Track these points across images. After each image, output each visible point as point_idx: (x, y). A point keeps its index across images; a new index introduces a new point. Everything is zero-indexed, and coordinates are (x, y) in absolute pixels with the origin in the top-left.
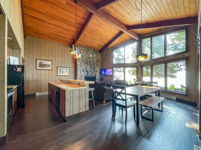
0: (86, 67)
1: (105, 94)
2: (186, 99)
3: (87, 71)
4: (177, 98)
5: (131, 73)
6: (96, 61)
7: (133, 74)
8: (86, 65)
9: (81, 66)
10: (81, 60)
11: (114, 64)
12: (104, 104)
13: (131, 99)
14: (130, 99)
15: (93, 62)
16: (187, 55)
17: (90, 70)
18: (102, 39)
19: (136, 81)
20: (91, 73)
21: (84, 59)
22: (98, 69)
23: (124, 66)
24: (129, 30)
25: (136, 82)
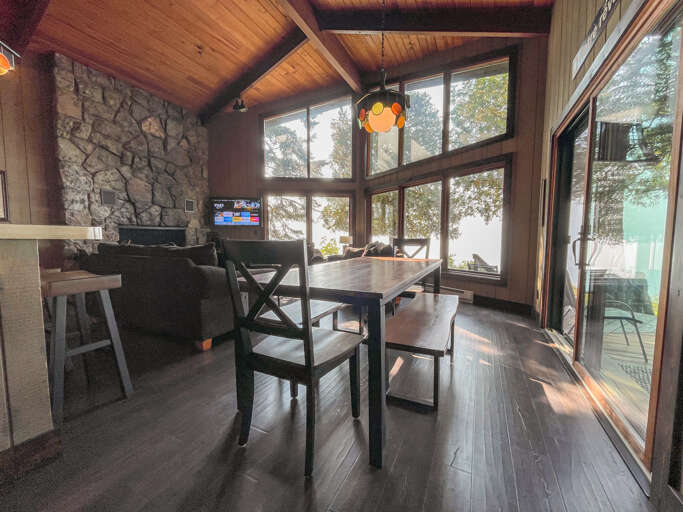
0: (126, 182)
1: (206, 306)
2: (503, 294)
3: (129, 200)
4: (479, 294)
5: (332, 222)
6: (182, 160)
7: (339, 224)
8: (125, 170)
9: (94, 175)
10: (90, 140)
11: (267, 180)
12: (205, 356)
13: (335, 315)
14: (331, 315)
15: (168, 163)
16: (509, 147)
17: (149, 196)
18: (207, 49)
19: (350, 246)
20: (155, 210)
21: (107, 137)
22: (194, 195)
23: (308, 187)
24: (324, 32)
25: (351, 248)
